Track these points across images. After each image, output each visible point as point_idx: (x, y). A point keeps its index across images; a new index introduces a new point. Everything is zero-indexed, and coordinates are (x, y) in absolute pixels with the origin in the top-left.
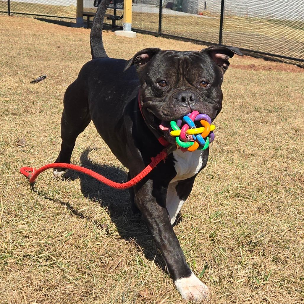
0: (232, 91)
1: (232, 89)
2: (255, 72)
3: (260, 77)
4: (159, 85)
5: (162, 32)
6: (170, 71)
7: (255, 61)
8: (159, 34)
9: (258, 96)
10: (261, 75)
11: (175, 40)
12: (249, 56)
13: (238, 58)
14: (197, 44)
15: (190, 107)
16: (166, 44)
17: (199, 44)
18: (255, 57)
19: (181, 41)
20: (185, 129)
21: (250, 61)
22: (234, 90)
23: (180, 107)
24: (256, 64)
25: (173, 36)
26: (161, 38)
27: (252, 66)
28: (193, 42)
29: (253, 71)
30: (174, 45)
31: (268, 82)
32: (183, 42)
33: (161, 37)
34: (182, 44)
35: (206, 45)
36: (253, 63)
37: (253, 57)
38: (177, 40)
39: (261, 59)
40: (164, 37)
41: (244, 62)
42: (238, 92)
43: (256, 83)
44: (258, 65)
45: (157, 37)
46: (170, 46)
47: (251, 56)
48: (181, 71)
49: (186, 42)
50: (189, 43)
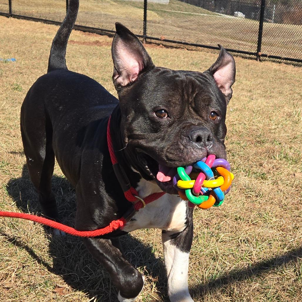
0: (75, 64)
1: (76, 63)
2: (98, 47)
3: (102, 51)
4: (156, 115)
5: (13, 13)
6: (174, 98)
7: (100, 38)
8: (10, 15)
9: (97, 68)
10: (103, 50)
11: (26, 20)
12: (95, 34)
13: (84, 36)
14: (46, 24)
15: (207, 149)
16: (17, 24)
17: (49, 24)
18: (101, 34)
19: (32, 21)
20: (201, 180)
21: (95, 38)
22: (76, 64)
23: (194, 149)
24: (101, 41)
25: (24, 17)
26: (12, 19)
27: (97, 43)
28: (43, 22)
29: (97, 46)
30: (25, 24)
31: (109, 56)
32: (34, 22)
33: (12, 17)
34: (32, 24)
35: (55, 25)
36: (98, 39)
37: (98, 34)
38: (27, 20)
39: (105, 36)
40: (15, 18)
41: (89, 39)
42: (80, 65)
43: (97, 57)
44: (102, 41)
45: (8, 17)
46: (21, 26)
47: (96, 33)
48: (186, 97)
49: (36, 22)
50: (39, 23)
